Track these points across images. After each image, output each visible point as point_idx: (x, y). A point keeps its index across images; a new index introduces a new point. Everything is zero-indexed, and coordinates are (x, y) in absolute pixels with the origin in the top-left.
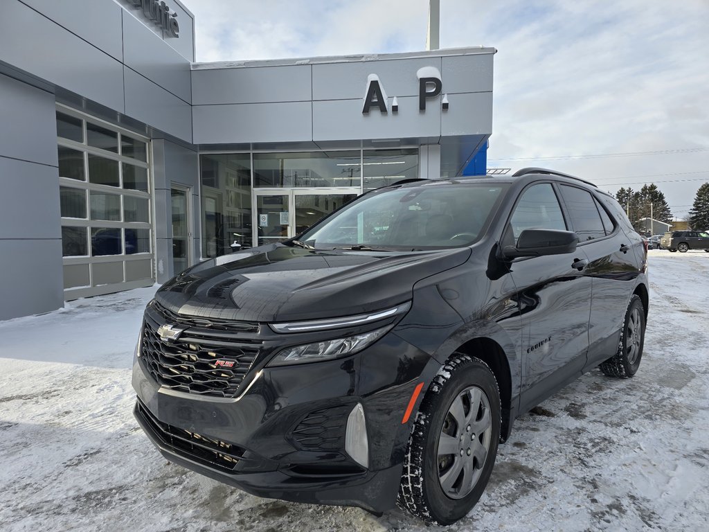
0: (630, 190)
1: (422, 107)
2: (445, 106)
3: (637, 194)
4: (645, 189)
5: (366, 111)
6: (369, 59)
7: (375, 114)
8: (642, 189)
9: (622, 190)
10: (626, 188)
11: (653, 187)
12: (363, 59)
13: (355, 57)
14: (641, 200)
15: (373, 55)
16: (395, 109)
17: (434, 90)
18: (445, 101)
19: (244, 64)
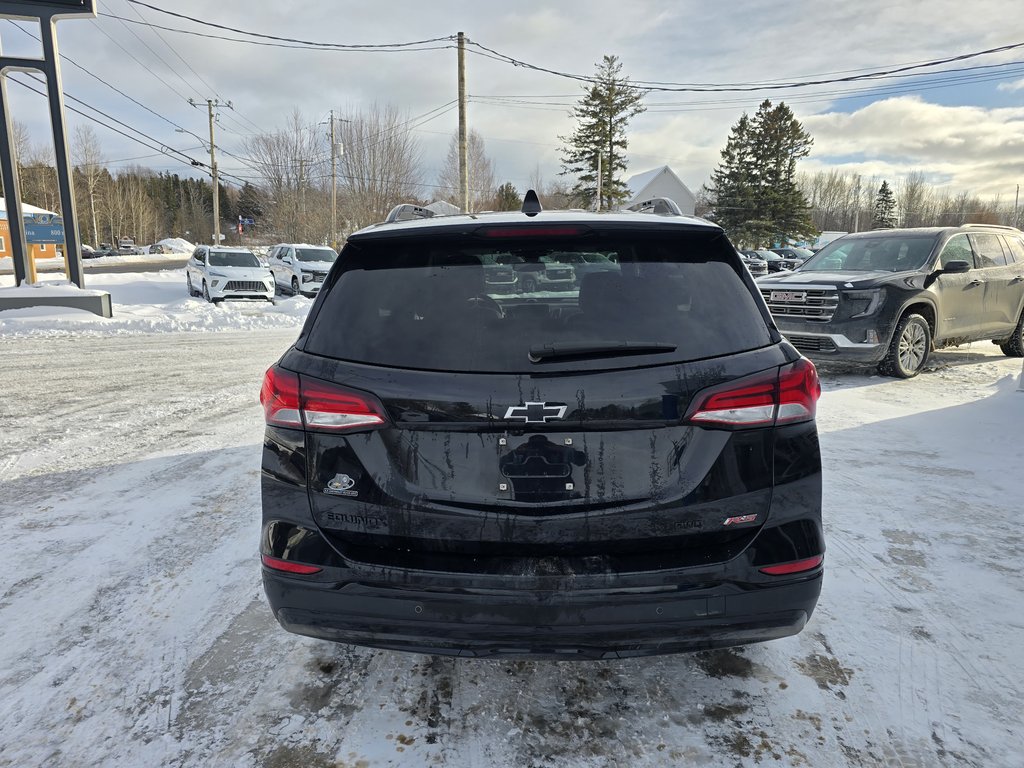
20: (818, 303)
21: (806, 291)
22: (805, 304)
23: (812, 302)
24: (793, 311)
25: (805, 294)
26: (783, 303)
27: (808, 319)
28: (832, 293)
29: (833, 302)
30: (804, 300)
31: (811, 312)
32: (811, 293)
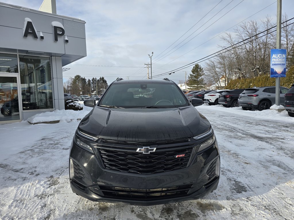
0: (96, 79)
1: (56, 40)
2: (67, 41)
3: (98, 80)
4: (100, 78)
5: (26, 35)
6: (25, 10)
7: (30, 38)
8: (100, 79)
9: (93, 78)
10: (95, 78)
11: (103, 78)
12: (21, 9)
13: (16, 7)
14: (100, 82)
16: (42, 38)
17: (61, 33)
18: (66, 39)
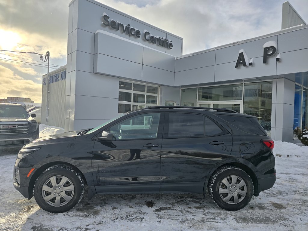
2: (278, 60)
5: (237, 67)
6: (240, 43)
12: (238, 44)
13: (234, 43)
15: (242, 41)
16: (251, 64)
17: (271, 52)
18: (278, 57)
19: (192, 54)
20: (22, 128)
21: (17, 124)
22: (17, 129)
23: (19, 128)
24: (12, 132)
25: (17, 126)
26: (7, 129)
27: (19, 134)
28: (26, 124)
29: (26, 128)
30: (17, 127)
31: (20, 131)
32: (19, 125)
